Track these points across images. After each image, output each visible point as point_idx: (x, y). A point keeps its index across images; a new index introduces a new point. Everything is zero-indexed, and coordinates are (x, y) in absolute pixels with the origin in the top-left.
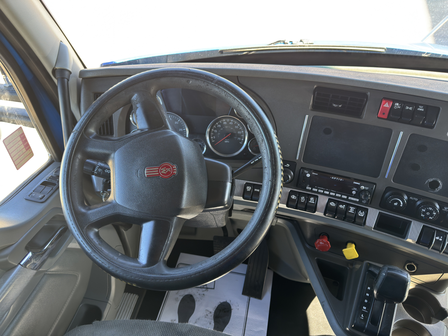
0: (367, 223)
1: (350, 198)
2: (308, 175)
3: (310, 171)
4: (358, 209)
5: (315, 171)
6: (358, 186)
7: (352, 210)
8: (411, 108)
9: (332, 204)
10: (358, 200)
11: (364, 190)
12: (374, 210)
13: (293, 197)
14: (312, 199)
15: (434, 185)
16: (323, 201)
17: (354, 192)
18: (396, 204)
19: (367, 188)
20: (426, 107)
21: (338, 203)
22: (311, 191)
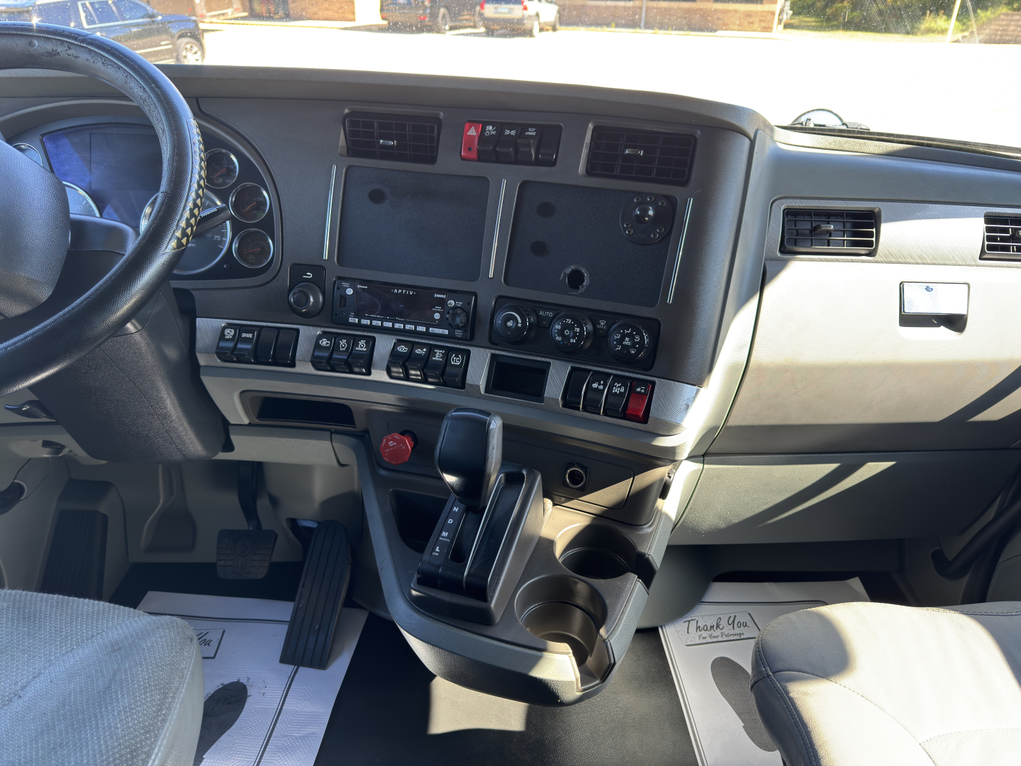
0: (470, 379)
1: (431, 330)
2: (350, 292)
3: (353, 281)
4: (449, 351)
5: (364, 282)
6: (442, 303)
7: (438, 356)
8: (513, 133)
9: (403, 349)
10: (446, 332)
11: (455, 308)
12: (482, 350)
13: (324, 342)
14: (362, 343)
15: (576, 279)
16: (384, 345)
17: (437, 316)
18: (510, 324)
19: (460, 304)
20: (540, 129)
21: (413, 345)
22: (359, 326)
